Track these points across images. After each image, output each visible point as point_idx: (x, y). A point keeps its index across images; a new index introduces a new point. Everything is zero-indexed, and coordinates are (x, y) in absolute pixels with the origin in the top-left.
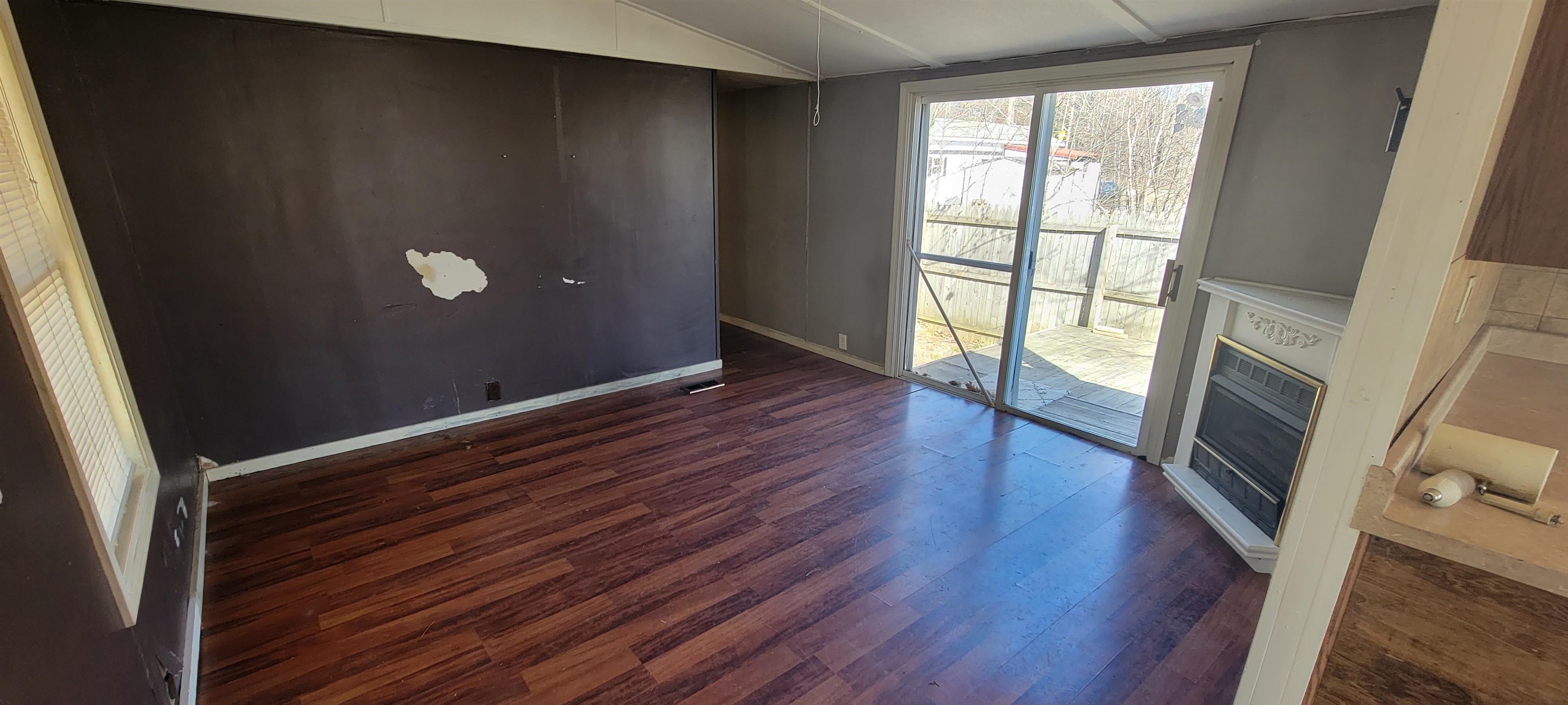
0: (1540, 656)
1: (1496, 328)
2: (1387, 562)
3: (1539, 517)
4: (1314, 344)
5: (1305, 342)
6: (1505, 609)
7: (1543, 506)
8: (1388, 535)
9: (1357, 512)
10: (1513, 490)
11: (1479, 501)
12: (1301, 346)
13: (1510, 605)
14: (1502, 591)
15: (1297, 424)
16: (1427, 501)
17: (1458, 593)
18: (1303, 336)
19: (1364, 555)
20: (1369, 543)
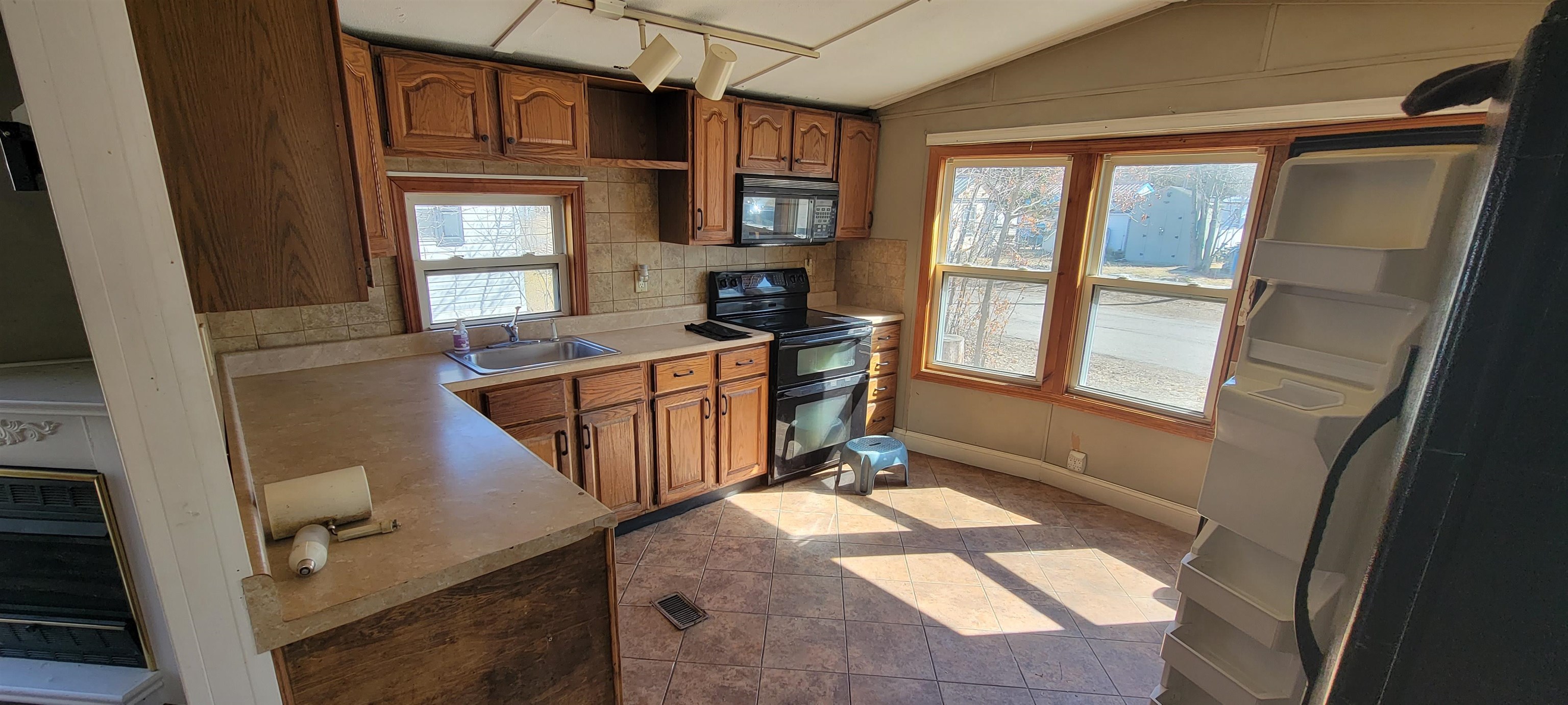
0: (452, 642)
1: (227, 355)
2: (311, 659)
3: (385, 529)
4: (54, 432)
5: (39, 433)
6: (416, 625)
7: (381, 516)
8: (298, 635)
9: (257, 635)
10: (354, 516)
11: (337, 541)
12: (35, 439)
13: (417, 620)
14: (406, 614)
15: (92, 530)
16: (304, 574)
17: (379, 640)
18: (31, 426)
19: (287, 669)
20: (284, 653)
